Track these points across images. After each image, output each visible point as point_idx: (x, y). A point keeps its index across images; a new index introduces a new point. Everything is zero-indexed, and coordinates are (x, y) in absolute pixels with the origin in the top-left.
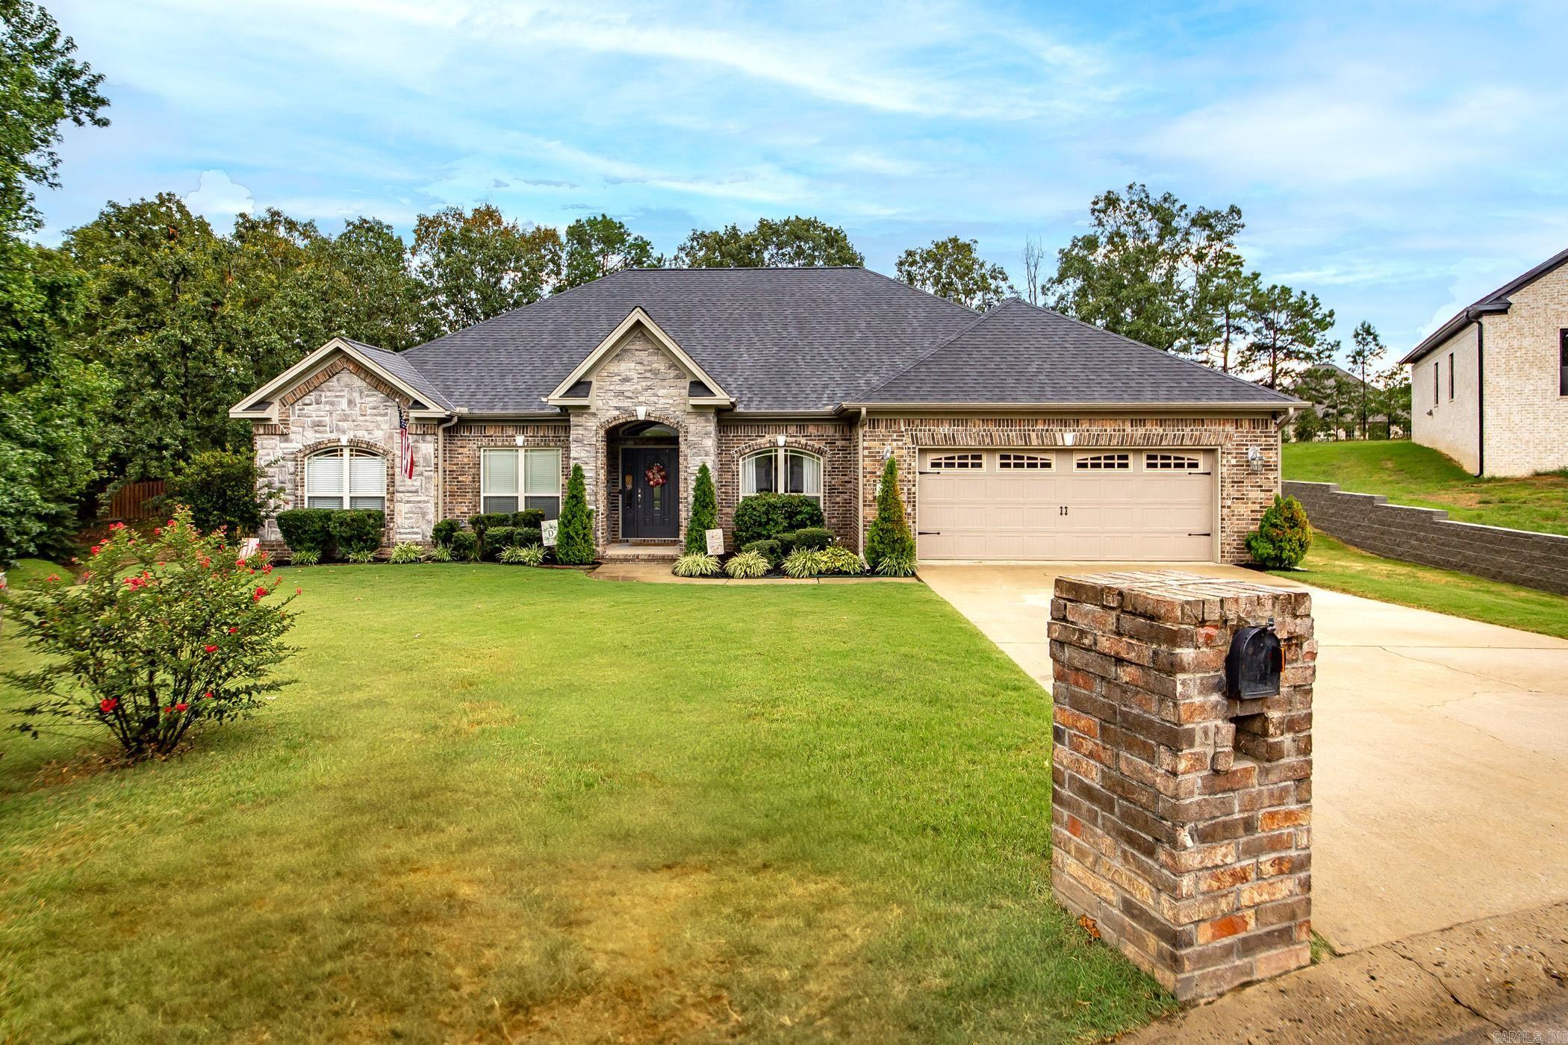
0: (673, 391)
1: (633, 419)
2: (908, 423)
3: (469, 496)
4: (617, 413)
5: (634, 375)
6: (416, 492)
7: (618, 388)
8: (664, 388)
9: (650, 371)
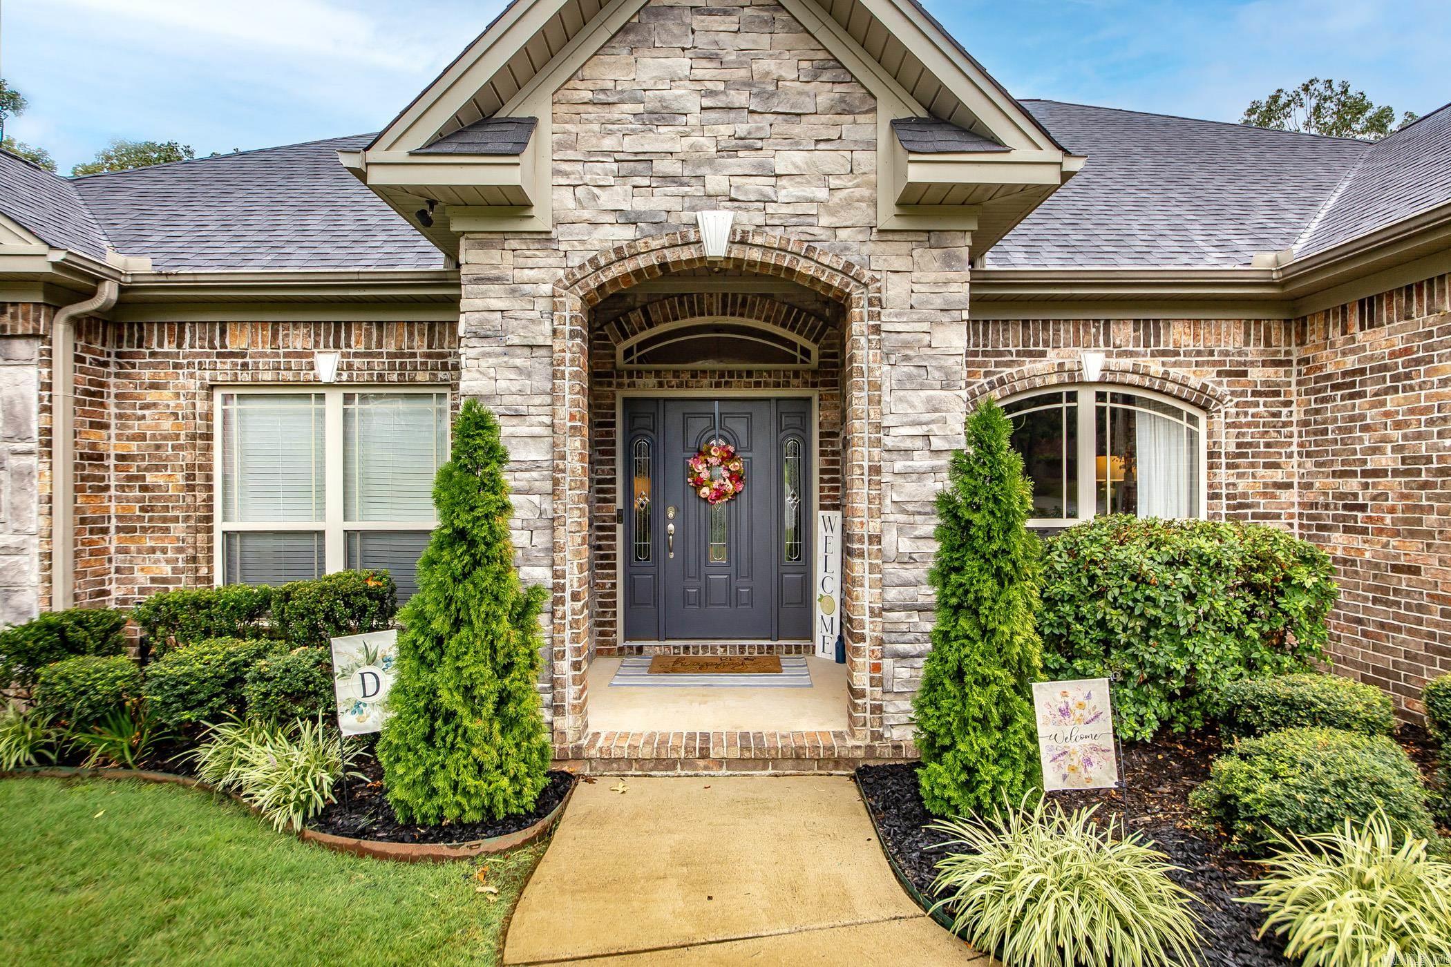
0: (829, 159)
1: (685, 254)
3: (178, 529)
4: (629, 233)
5: (686, 98)
7: (631, 143)
8: (794, 143)
9: (748, 84)
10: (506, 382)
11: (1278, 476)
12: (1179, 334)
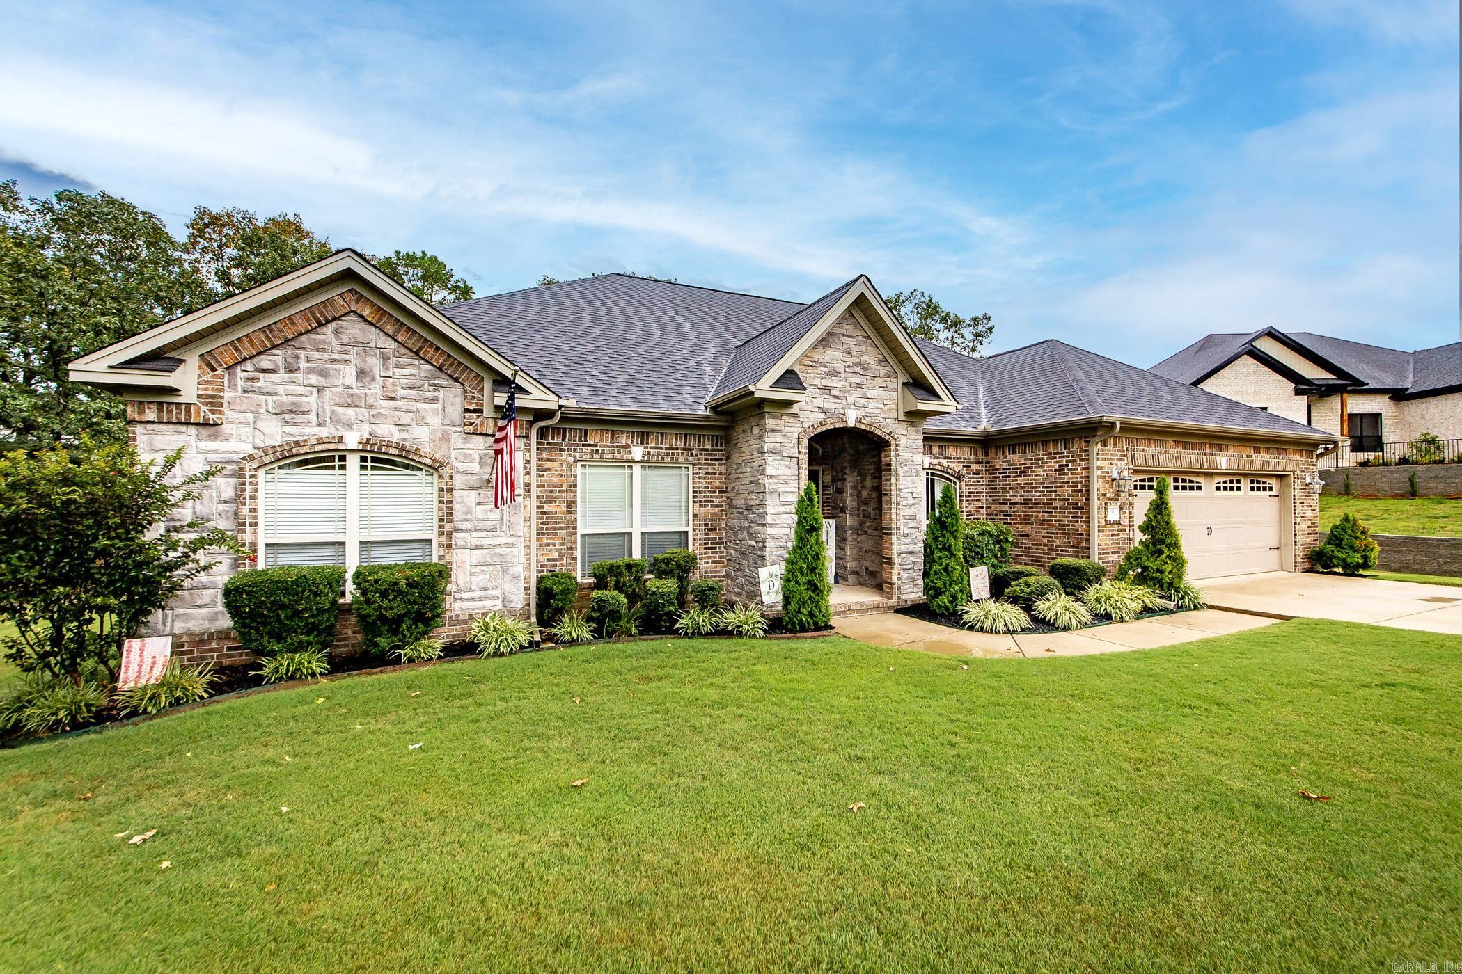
0: (885, 394)
1: (842, 425)
2: (1129, 441)
3: (562, 533)
4: (822, 416)
5: (840, 367)
6: (493, 530)
7: (824, 383)
8: (874, 388)
9: (859, 364)
10: (782, 471)
11: (980, 504)
12: (952, 451)
